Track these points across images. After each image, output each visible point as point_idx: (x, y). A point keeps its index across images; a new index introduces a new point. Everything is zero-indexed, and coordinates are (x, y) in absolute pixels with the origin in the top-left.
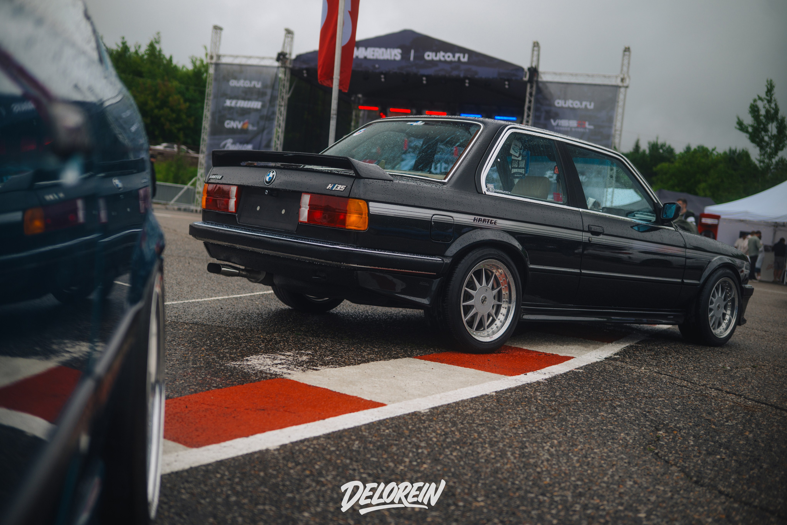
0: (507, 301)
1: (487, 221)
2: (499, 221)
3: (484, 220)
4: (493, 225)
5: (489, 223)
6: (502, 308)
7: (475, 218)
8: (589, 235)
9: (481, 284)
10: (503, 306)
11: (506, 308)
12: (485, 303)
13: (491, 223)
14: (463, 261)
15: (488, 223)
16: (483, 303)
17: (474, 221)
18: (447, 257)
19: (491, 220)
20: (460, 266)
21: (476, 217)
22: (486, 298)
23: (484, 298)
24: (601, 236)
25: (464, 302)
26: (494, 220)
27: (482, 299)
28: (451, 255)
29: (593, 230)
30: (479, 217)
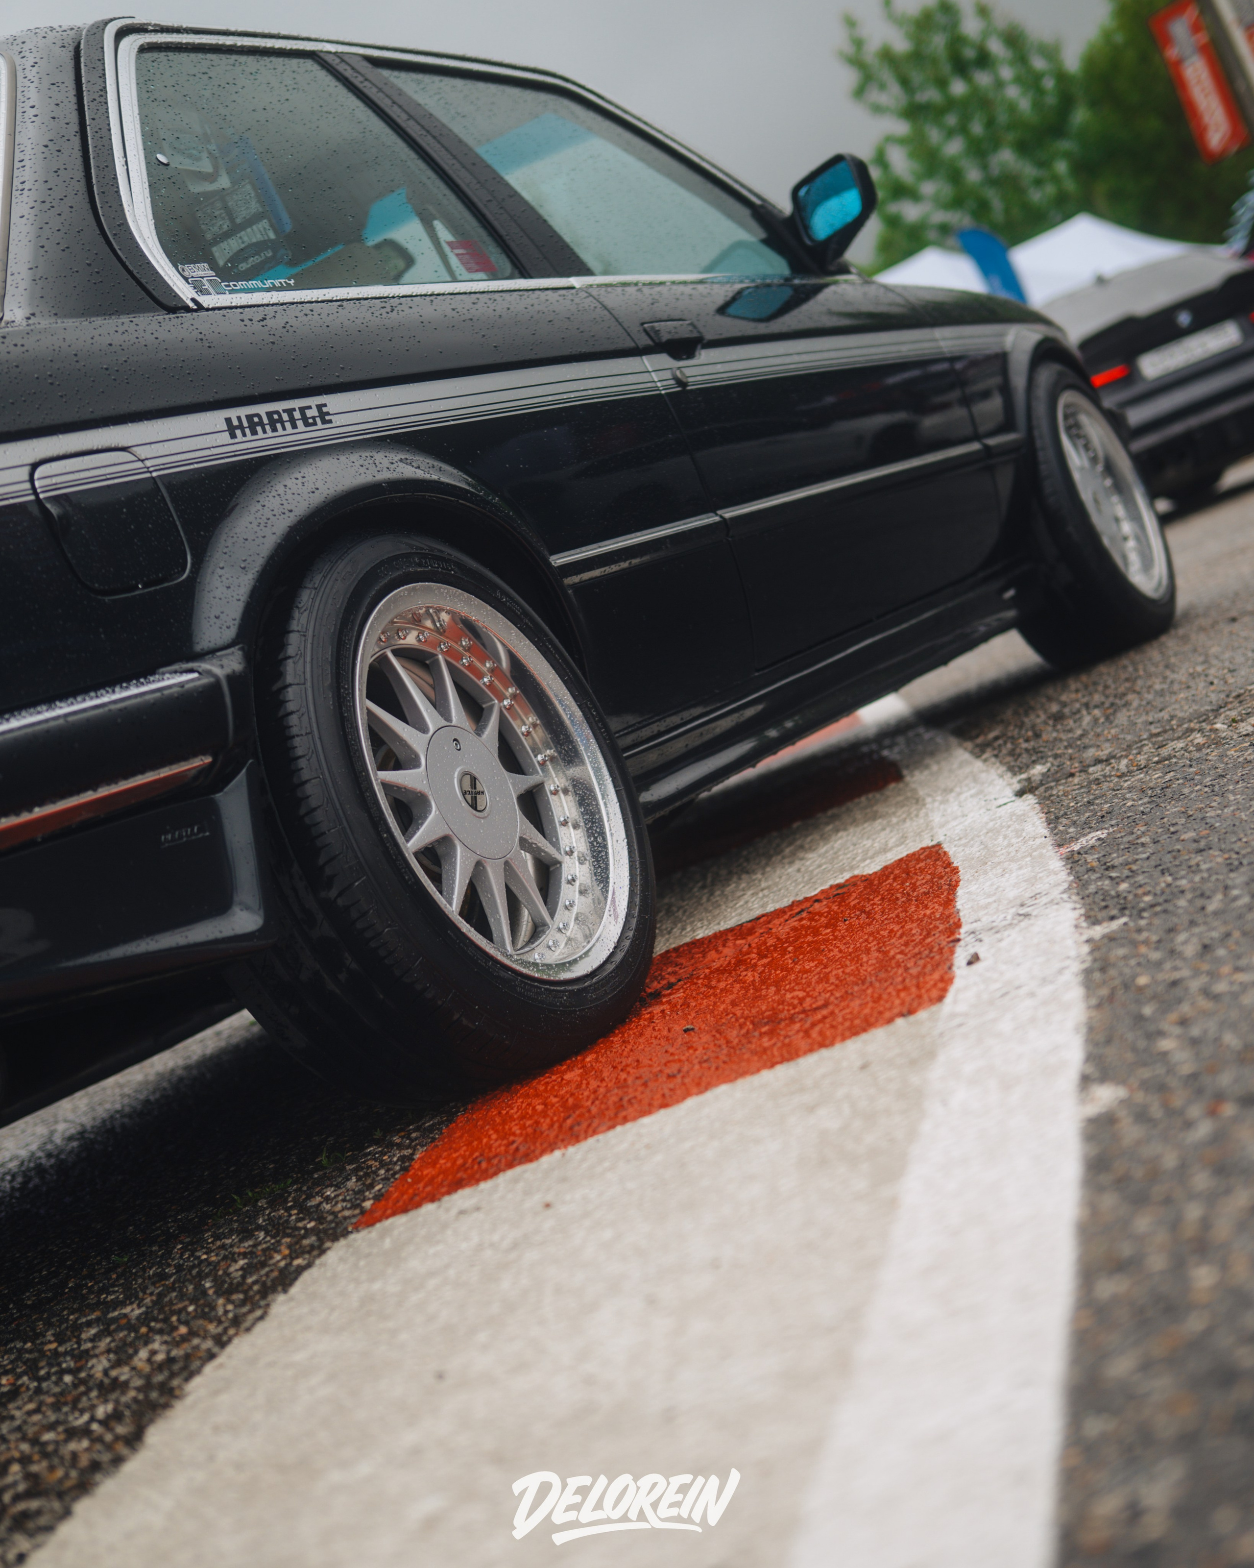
0: (552, 759)
1: (285, 417)
2: (334, 402)
3: (274, 421)
4: (320, 432)
5: (300, 423)
6: (553, 799)
7: (228, 421)
8: (664, 360)
9: (421, 727)
10: (550, 787)
11: (566, 791)
12: (486, 800)
13: (307, 424)
14: (294, 639)
15: (294, 426)
16: (474, 806)
17: (233, 436)
18: (211, 653)
19: (302, 410)
20: (291, 672)
21: (233, 413)
22: (474, 780)
23: (467, 780)
24: (704, 356)
25: (408, 836)
26: (313, 401)
27: (464, 794)
28: (230, 634)
29: (665, 337)
30: (243, 412)
